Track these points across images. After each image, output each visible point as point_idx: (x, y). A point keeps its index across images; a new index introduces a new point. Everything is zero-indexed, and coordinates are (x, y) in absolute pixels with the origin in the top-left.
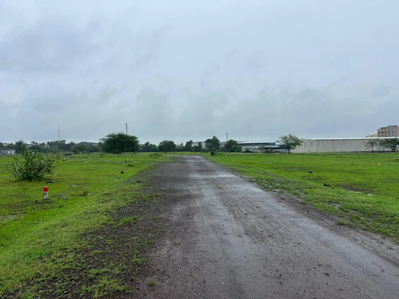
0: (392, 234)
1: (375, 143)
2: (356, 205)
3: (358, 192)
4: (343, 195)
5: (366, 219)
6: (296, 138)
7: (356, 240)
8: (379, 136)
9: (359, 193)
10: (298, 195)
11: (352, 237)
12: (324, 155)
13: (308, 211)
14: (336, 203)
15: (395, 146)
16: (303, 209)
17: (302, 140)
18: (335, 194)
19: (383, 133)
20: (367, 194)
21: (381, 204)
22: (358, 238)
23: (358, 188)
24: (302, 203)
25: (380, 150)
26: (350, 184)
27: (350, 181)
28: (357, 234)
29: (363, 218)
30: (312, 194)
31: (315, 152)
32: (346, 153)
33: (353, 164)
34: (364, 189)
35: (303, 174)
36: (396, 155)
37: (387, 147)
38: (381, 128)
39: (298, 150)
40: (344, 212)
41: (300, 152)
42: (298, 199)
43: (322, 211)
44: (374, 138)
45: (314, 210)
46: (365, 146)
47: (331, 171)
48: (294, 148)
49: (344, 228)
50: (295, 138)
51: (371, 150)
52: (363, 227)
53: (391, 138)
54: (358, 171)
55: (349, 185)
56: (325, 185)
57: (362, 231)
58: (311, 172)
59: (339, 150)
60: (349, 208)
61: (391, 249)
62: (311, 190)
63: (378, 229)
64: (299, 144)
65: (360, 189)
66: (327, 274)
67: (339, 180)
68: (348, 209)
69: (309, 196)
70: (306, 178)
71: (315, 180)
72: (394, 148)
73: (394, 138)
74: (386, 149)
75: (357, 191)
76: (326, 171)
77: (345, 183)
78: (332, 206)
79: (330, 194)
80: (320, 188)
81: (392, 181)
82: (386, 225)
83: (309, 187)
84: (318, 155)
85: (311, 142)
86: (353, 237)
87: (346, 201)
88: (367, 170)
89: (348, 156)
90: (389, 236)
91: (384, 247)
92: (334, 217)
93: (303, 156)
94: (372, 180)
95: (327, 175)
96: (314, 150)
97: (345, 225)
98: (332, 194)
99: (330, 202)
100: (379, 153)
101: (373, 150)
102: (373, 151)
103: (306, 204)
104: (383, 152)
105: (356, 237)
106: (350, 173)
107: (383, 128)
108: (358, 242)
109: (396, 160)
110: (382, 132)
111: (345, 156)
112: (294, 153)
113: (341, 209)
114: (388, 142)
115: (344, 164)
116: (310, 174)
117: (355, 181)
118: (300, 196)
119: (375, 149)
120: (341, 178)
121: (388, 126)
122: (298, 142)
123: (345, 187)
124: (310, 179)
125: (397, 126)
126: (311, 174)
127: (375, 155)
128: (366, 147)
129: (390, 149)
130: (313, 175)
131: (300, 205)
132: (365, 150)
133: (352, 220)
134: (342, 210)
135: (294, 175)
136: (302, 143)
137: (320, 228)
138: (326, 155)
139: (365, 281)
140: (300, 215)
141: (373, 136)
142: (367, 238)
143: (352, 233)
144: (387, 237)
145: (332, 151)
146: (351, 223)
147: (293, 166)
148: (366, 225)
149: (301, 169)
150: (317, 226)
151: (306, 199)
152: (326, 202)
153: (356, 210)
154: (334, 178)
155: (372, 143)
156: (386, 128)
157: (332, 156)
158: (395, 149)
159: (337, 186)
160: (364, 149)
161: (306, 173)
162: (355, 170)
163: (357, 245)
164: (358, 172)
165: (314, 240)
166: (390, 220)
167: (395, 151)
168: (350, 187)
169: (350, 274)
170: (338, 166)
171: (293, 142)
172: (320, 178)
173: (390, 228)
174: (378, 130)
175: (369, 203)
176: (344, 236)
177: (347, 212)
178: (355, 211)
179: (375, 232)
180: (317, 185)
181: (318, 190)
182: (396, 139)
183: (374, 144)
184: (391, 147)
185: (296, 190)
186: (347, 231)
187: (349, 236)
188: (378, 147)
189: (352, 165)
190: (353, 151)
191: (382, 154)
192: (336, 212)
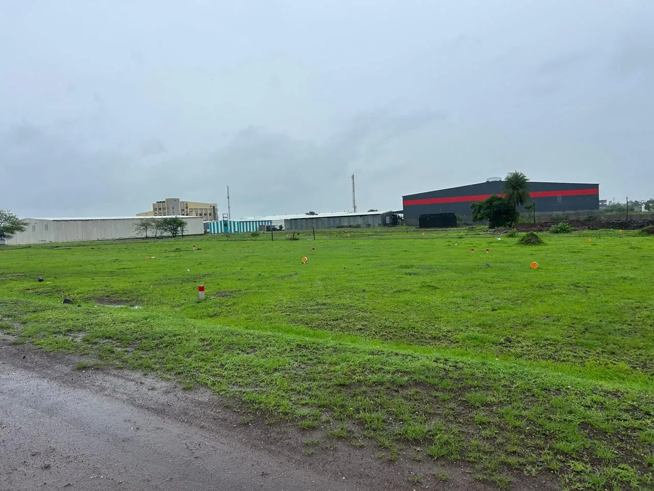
0: (157, 366)
1: (149, 225)
2: (112, 329)
3: (119, 306)
4: (94, 316)
5: (124, 349)
6: (14, 217)
7: (103, 389)
8: (156, 214)
9: (122, 306)
10: (8, 328)
11: (98, 386)
12: (69, 247)
13: (24, 357)
14: (80, 331)
15: (176, 229)
16: (15, 355)
17: (25, 222)
18: (81, 316)
19: (160, 209)
20: (133, 306)
21: (149, 320)
22: (108, 385)
23: (120, 299)
24: (15, 344)
25: (157, 235)
26: (108, 294)
27: (108, 289)
28: (107, 378)
29: (119, 349)
30: (36, 321)
31: (53, 241)
32: (108, 242)
33: (117, 260)
34: (129, 299)
35: (26, 285)
36: (177, 242)
37: (166, 230)
38: (157, 202)
39: (18, 239)
40: (90, 346)
41: (24, 243)
42: (6, 337)
43: (50, 352)
44: (147, 217)
45: (36, 354)
46: (136, 230)
47: (78, 274)
48: (10, 237)
49: (86, 374)
50: (12, 217)
51: (144, 235)
52: (118, 364)
53: (170, 217)
54: (123, 270)
55: (107, 296)
56: (66, 301)
57: (115, 372)
58: (40, 281)
59: (95, 235)
60: (98, 337)
61: (153, 389)
62: (36, 315)
63: (140, 362)
64: (21, 229)
65: (123, 299)
66: (47, 467)
67: (92, 288)
68: (96, 339)
69: (30, 328)
70: (32, 291)
71: (49, 294)
72: (174, 232)
73: (174, 217)
74: (165, 234)
75: (119, 304)
76: (70, 276)
77: (99, 294)
78: (71, 338)
79: (71, 316)
80: (54, 308)
81: (168, 281)
82: (151, 354)
83: (32, 309)
84: (57, 247)
85: (46, 225)
86: (100, 386)
87: (97, 324)
88: (136, 268)
89: (109, 247)
90: (153, 369)
91: (144, 389)
92: (72, 358)
93: (28, 250)
94: (141, 283)
95: (71, 282)
96: (51, 237)
97: (89, 367)
98: (74, 315)
99: (69, 331)
100: (156, 240)
101: (148, 235)
102: (147, 238)
103: (22, 343)
104: (162, 237)
105: (104, 384)
106: (112, 275)
107: (161, 202)
108: (106, 393)
109: (177, 249)
110: (160, 207)
111: (104, 247)
112: (11, 246)
113: (85, 340)
114: (167, 223)
115: (103, 260)
116: (39, 283)
117: (115, 289)
118: (11, 331)
119: (150, 233)
120: (95, 285)
121: (167, 200)
122: (18, 224)
123: (100, 300)
124: (38, 294)
125: (179, 199)
126: (42, 283)
127: (150, 244)
128: (137, 232)
129: (170, 234)
130: (46, 285)
131: (10, 347)
132: (137, 237)
133: (101, 358)
134: (87, 342)
135: (8, 288)
136: (26, 227)
137: (45, 384)
138: (72, 246)
139: (109, 456)
140: (7, 368)
141: (147, 214)
142: (121, 382)
143: (99, 379)
144: (150, 372)
145: (85, 239)
146: (99, 362)
147: (7, 271)
148: (122, 359)
149: (23, 276)
150: (38, 381)
151: (23, 334)
152: (60, 333)
153: (110, 338)
154: (83, 285)
155: (145, 224)
156: (164, 202)
157: (83, 248)
158: (176, 233)
159: (87, 300)
160: (134, 234)
161: (32, 283)
162: (118, 269)
163: (104, 398)
164: (123, 272)
165: (30, 410)
166: (157, 344)
167: (176, 236)
168: (109, 298)
169: (86, 452)
170: (93, 264)
171: (7, 224)
172: (59, 290)
173: (155, 357)
174: (154, 205)
175: (131, 321)
176: (85, 387)
177: (96, 343)
178: (108, 340)
179: (134, 369)
180: (51, 303)
181: (49, 312)
182: (176, 218)
183: (149, 227)
184: (171, 230)
185: (4, 319)
186: (91, 377)
187: (93, 385)
188: (154, 230)
189: (114, 262)
190: (117, 238)
191: (160, 241)
192: (77, 347)
